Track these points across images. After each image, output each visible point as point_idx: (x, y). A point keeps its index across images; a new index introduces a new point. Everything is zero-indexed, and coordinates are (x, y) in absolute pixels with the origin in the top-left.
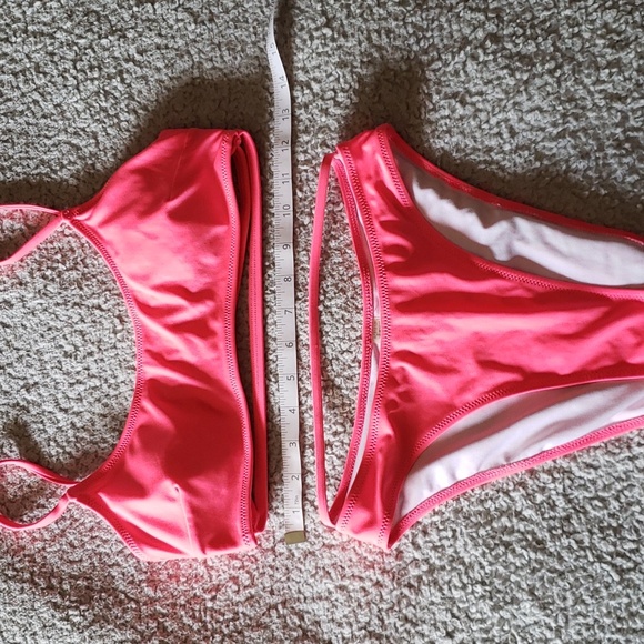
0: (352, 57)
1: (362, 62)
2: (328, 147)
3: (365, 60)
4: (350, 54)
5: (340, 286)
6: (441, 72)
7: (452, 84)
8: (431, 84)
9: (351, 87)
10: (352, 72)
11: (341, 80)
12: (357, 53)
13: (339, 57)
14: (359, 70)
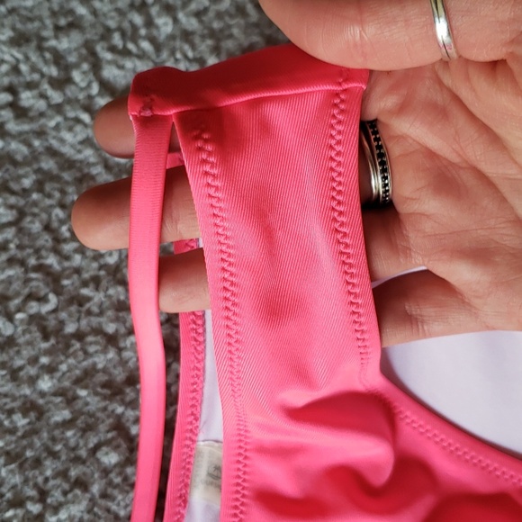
0: (36, 24)
1: (58, 29)
2: (13, 193)
3: (63, 22)
4: (31, 20)
5: (73, 473)
6: (211, 14)
7: (235, 31)
8: (197, 40)
9: (43, 75)
10: (40, 49)
11: (24, 68)
12: (46, 13)
13: (14, 29)
14: (53, 43)
